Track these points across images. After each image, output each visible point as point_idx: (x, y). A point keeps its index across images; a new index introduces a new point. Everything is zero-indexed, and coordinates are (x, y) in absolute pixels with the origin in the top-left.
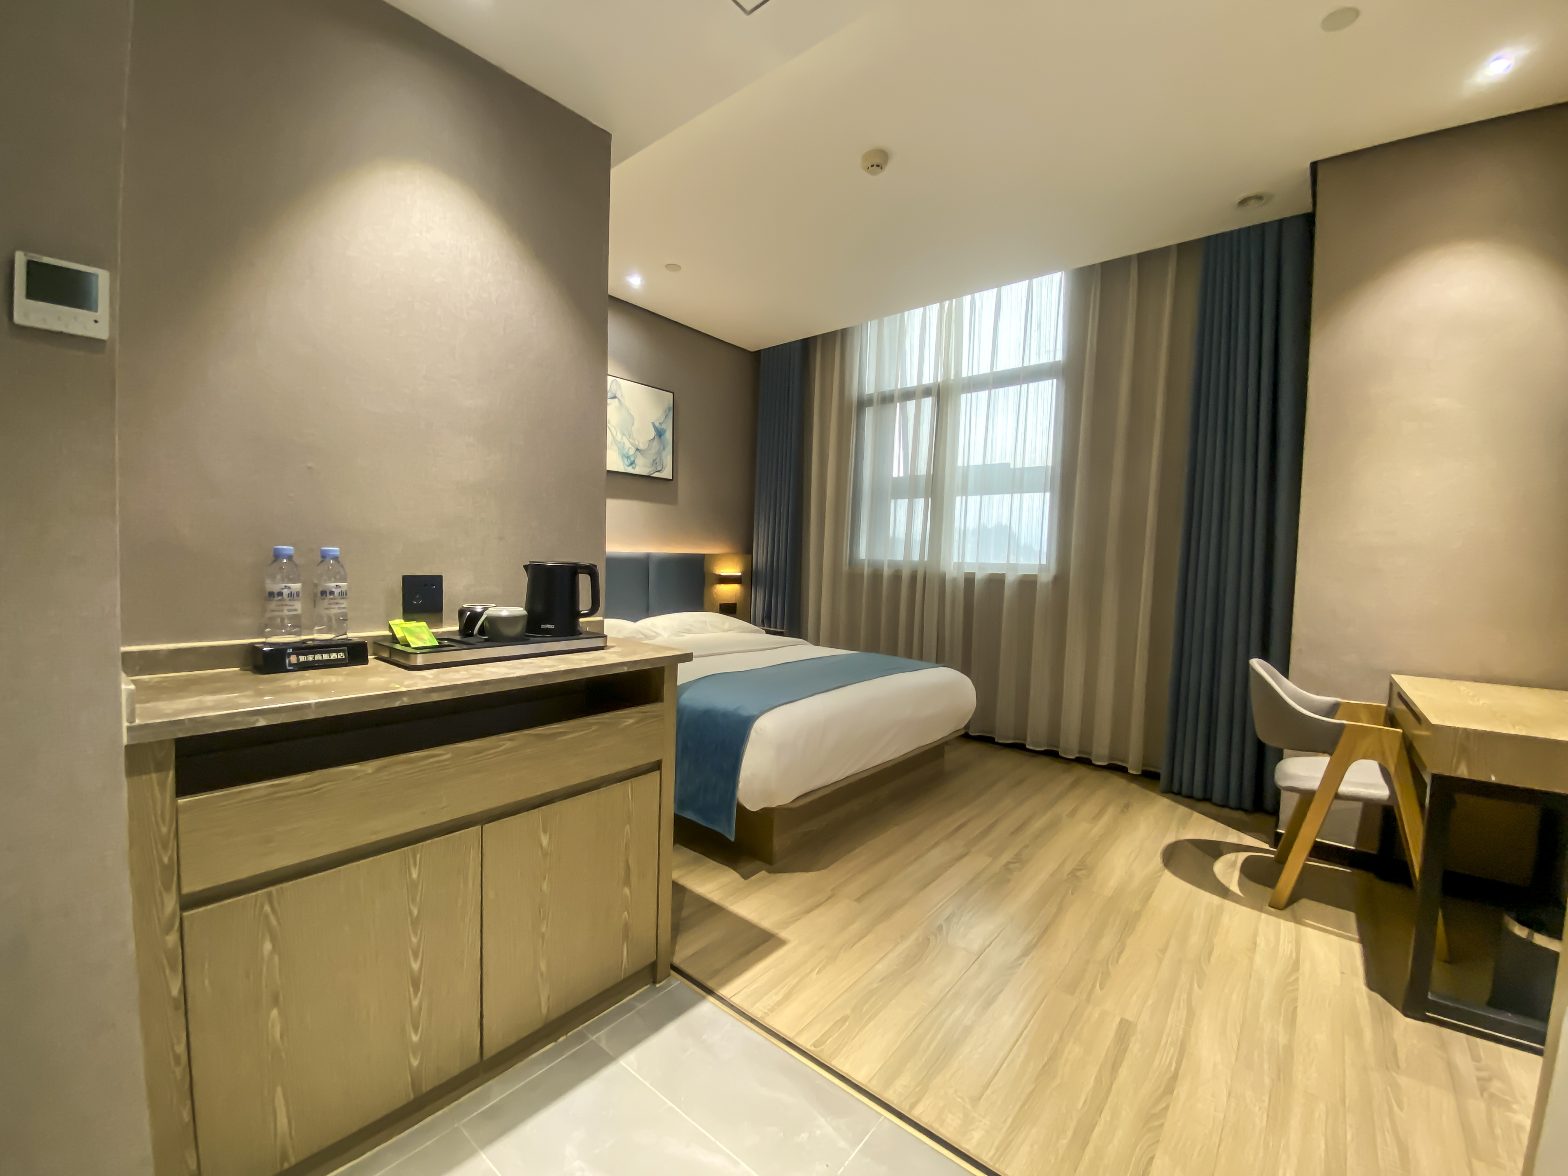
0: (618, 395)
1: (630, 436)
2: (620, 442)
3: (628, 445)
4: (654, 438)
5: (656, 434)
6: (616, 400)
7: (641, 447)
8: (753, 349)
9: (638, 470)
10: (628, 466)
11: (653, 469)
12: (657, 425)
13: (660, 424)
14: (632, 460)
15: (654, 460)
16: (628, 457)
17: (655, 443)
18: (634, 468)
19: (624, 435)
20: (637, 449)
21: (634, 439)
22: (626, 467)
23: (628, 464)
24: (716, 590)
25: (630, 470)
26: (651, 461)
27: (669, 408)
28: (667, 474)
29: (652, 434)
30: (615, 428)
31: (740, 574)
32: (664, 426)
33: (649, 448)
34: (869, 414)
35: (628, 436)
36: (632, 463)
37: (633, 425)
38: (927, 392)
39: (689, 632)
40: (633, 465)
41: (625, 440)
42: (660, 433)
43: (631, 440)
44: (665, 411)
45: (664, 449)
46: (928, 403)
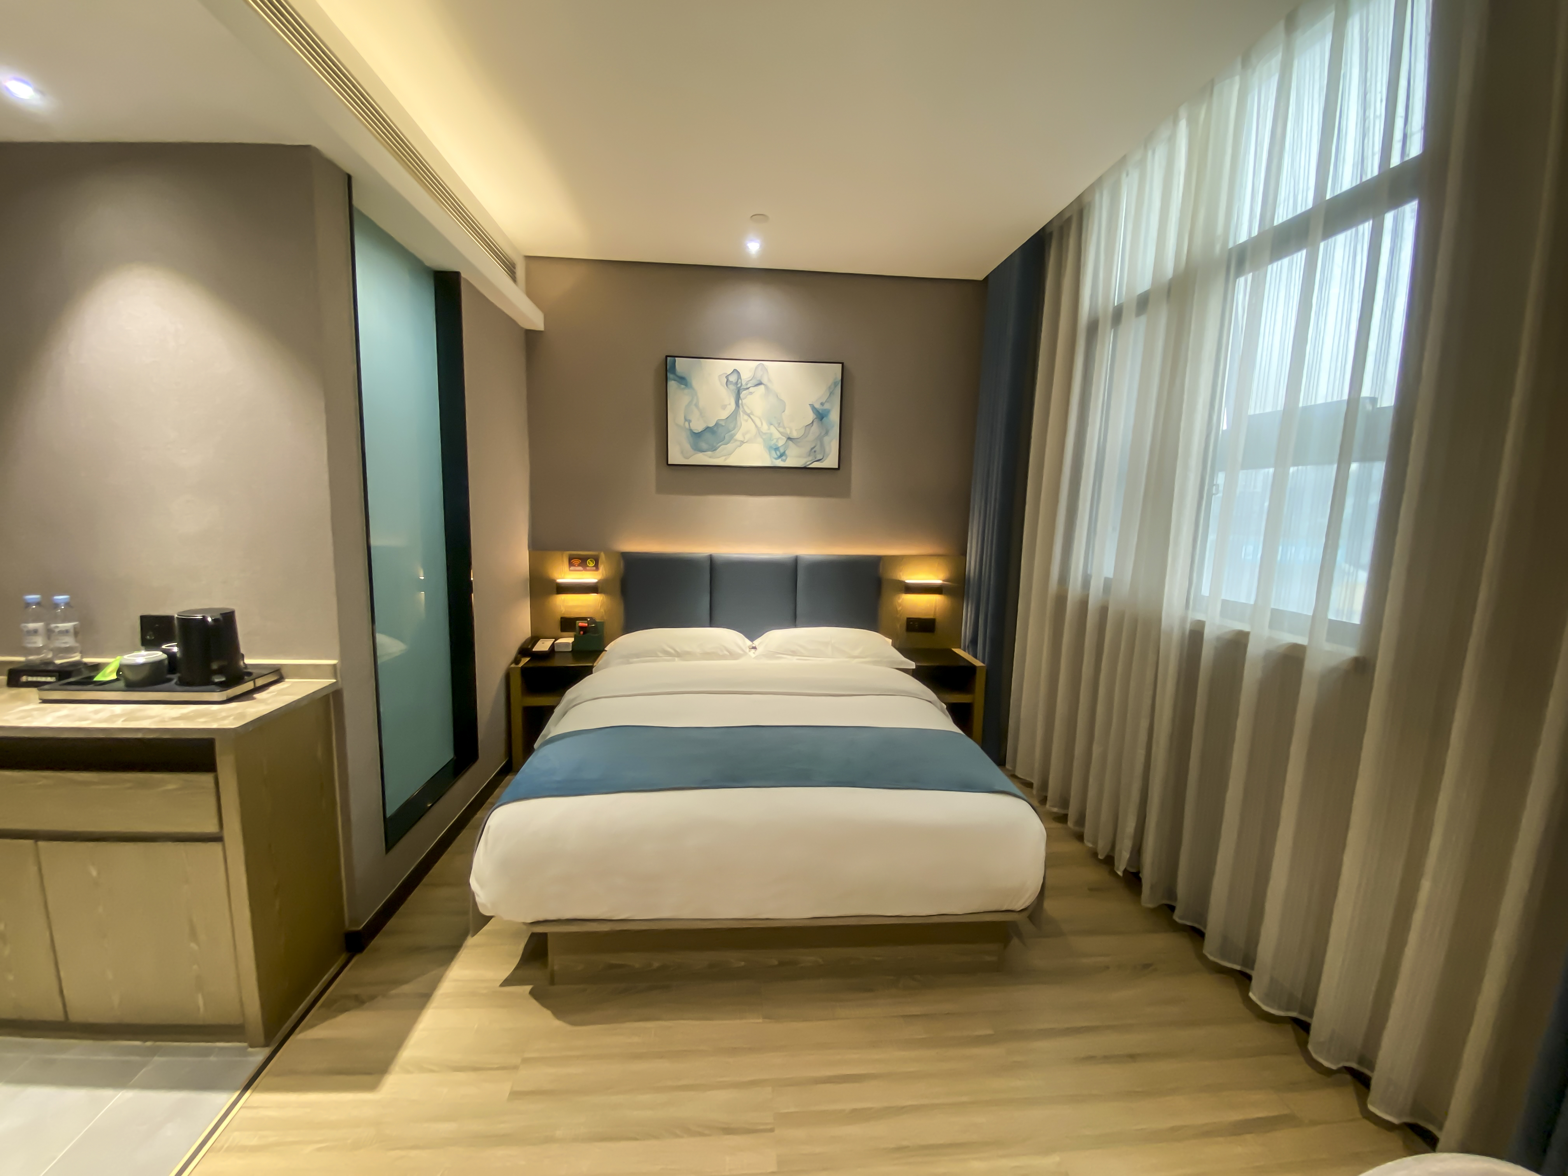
0: (765, 381)
1: (779, 424)
2: (765, 434)
3: (777, 435)
4: (813, 422)
5: (815, 417)
6: (762, 387)
7: (795, 435)
9: (789, 463)
10: (776, 459)
11: (810, 458)
12: (817, 406)
13: (822, 404)
14: (782, 450)
15: (812, 449)
16: (777, 449)
17: (815, 428)
18: (784, 461)
19: (772, 424)
20: (789, 439)
21: (784, 428)
22: (774, 460)
23: (776, 456)
25: (779, 463)
26: (809, 449)
27: (835, 384)
28: (831, 461)
29: (811, 416)
30: (760, 418)
31: (948, 581)
32: (827, 406)
33: (805, 435)
35: (777, 425)
36: (782, 455)
37: (784, 412)
40: (784, 458)
41: (773, 429)
42: (821, 416)
43: (781, 430)
44: (830, 388)
45: (827, 433)
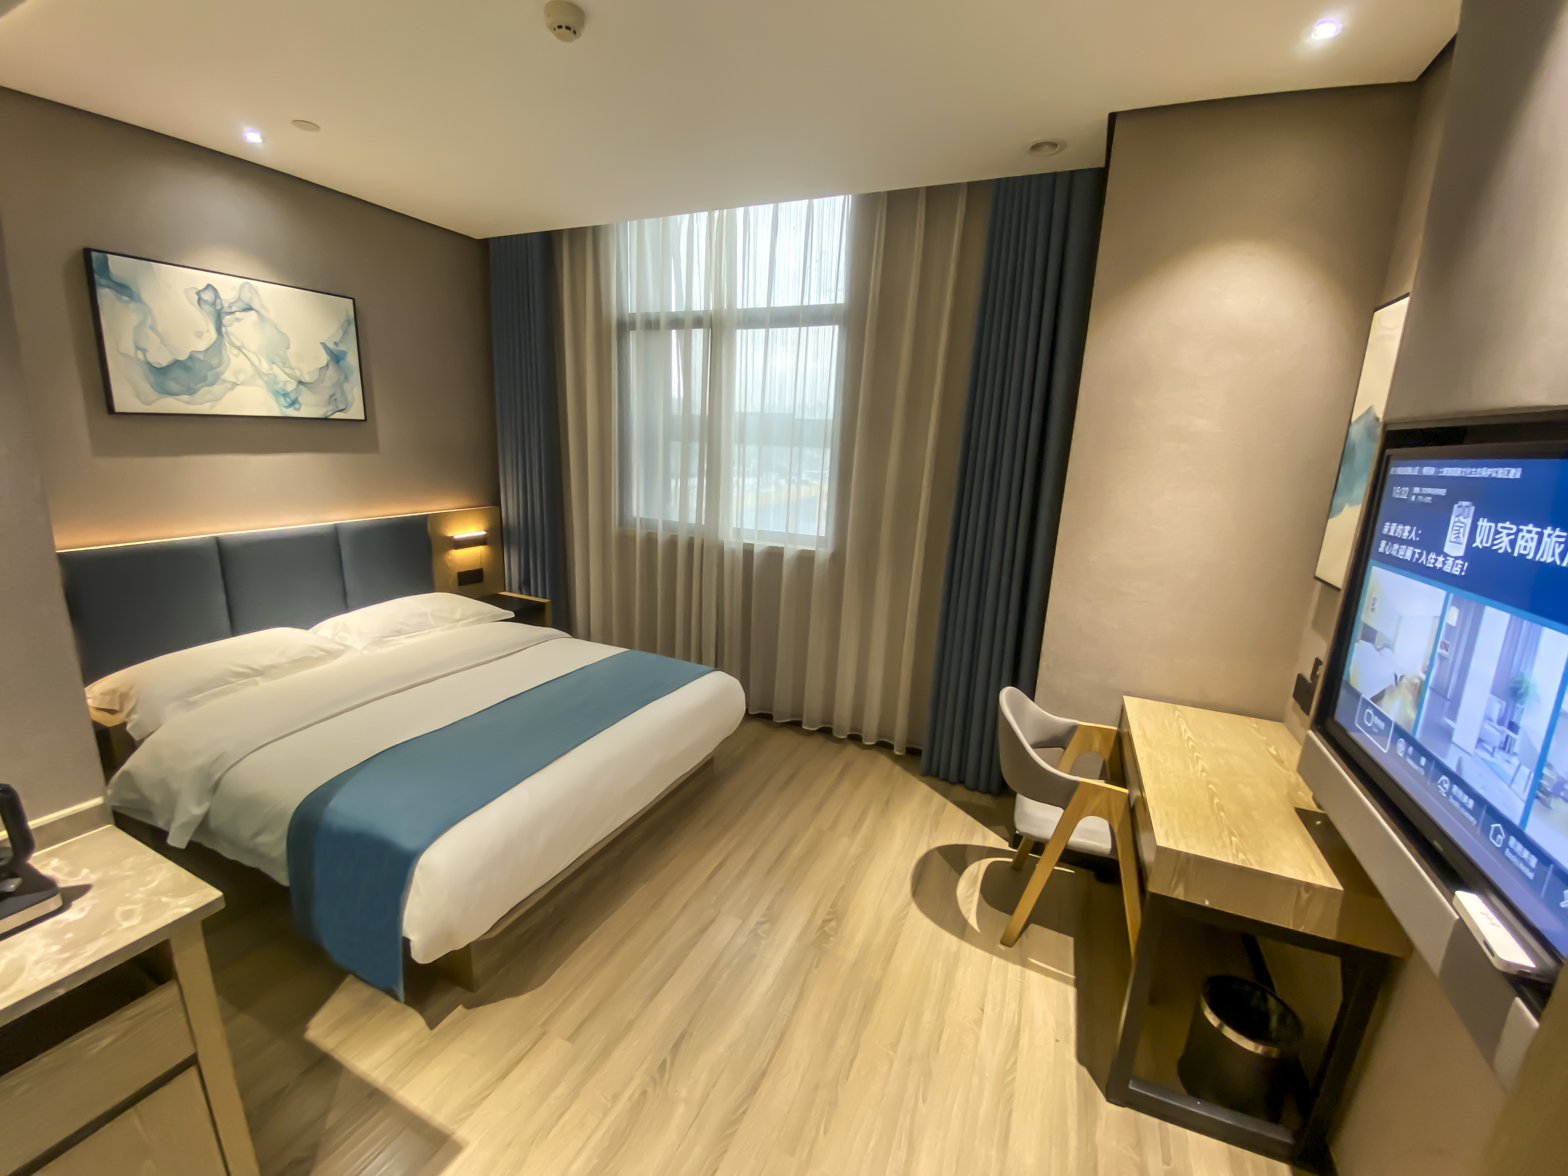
0: (255, 305)
1: (284, 363)
2: (267, 375)
3: (283, 377)
4: (327, 365)
5: (329, 358)
6: (253, 313)
7: (307, 378)
8: (478, 235)
9: (304, 412)
10: (287, 407)
11: (331, 407)
12: (331, 345)
13: (336, 344)
14: (293, 397)
15: (332, 396)
16: (285, 395)
17: (331, 372)
18: (298, 410)
19: (273, 363)
20: (300, 383)
21: (292, 368)
22: (284, 409)
23: (286, 404)
24: (450, 557)
25: (291, 413)
26: (326, 396)
27: (348, 322)
28: (356, 412)
29: (324, 358)
30: (256, 354)
31: (484, 533)
32: (342, 347)
33: (320, 380)
34: (633, 340)
35: (281, 365)
36: (294, 403)
37: (288, 348)
38: (698, 322)
39: (399, 633)
40: (297, 406)
41: (276, 370)
42: (337, 358)
43: (288, 371)
44: (342, 326)
45: (346, 378)
46: (698, 336)
